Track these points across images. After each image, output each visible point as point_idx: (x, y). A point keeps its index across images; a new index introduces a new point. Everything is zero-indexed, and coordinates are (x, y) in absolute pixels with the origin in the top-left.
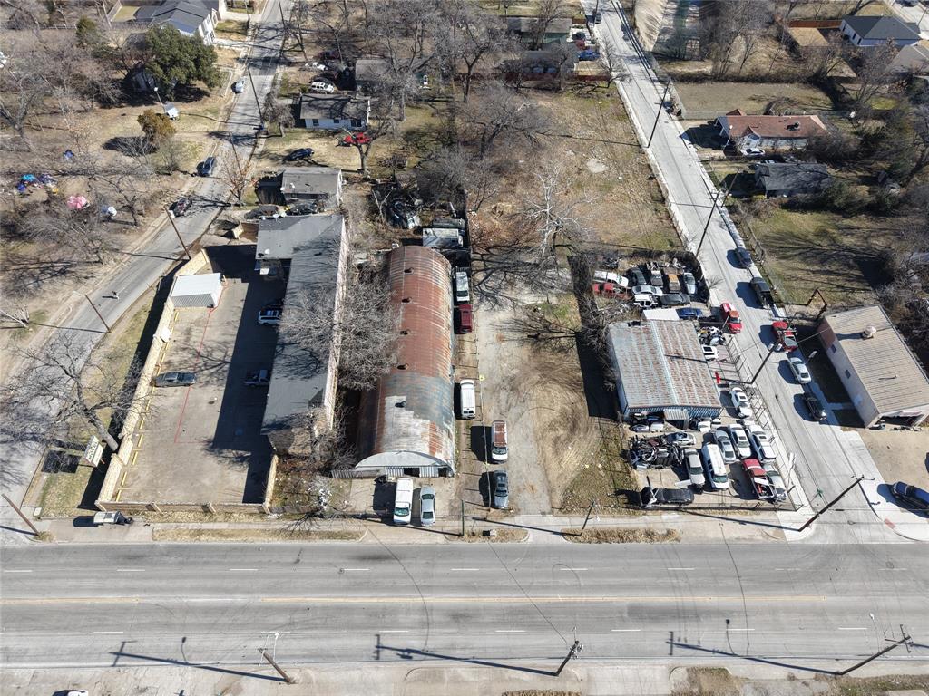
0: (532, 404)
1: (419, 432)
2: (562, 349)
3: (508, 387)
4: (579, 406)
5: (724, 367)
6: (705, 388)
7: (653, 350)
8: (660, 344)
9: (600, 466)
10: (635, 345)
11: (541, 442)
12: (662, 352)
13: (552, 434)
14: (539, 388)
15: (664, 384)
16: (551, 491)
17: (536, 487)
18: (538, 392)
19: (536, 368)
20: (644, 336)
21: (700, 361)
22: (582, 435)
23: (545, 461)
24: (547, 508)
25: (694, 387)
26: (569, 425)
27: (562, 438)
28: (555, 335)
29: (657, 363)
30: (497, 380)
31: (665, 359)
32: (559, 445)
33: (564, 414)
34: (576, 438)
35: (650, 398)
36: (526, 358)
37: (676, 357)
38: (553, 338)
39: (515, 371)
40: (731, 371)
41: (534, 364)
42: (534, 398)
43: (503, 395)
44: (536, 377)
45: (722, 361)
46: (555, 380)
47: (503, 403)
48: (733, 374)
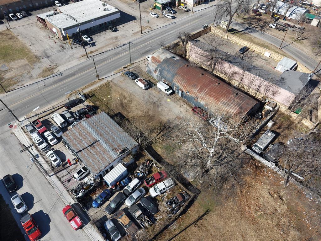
0: (143, 103)
1: (161, 56)
2: (152, 131)
3: (156, 103)
4: (126, 113)
5: (68, 177)
6: (73, 139)
7: (107, 141)
8: (105, 146)
9: (105, 99)
10: (117, 139)
11: (130, 94)
12: (102, 142)
13: (128, 99)
14: (146, 110)
15: (93, 127)
16: (115, 84)
17: (121, 83)
18: (145, 108)
19: (154, 116)
20: (116, 147)
21: (80, 151)
22: (117, 104)
23: (124, 90)
24: (113, 81)
25: (78, 135)
26: (125, 105)
27: (123, 100)
28: (160, 135)
29: (101, 135)
30: (163, 102)
31: (98, 138)
32: (123, 97)
33: (130, 107)
34: (119, 102)
35: (96, 119)
36: (162, 117)
37: (93, 144)
38: (160, 133)
39: (160, 109)
40: (63, 177)
41: (156, 117)
42: (144, 105)
43: (156, 99)
44: (151, 113)
45: (69, 181)
46: (143, 117)
47: (153, 97)
48: (62, 176)
